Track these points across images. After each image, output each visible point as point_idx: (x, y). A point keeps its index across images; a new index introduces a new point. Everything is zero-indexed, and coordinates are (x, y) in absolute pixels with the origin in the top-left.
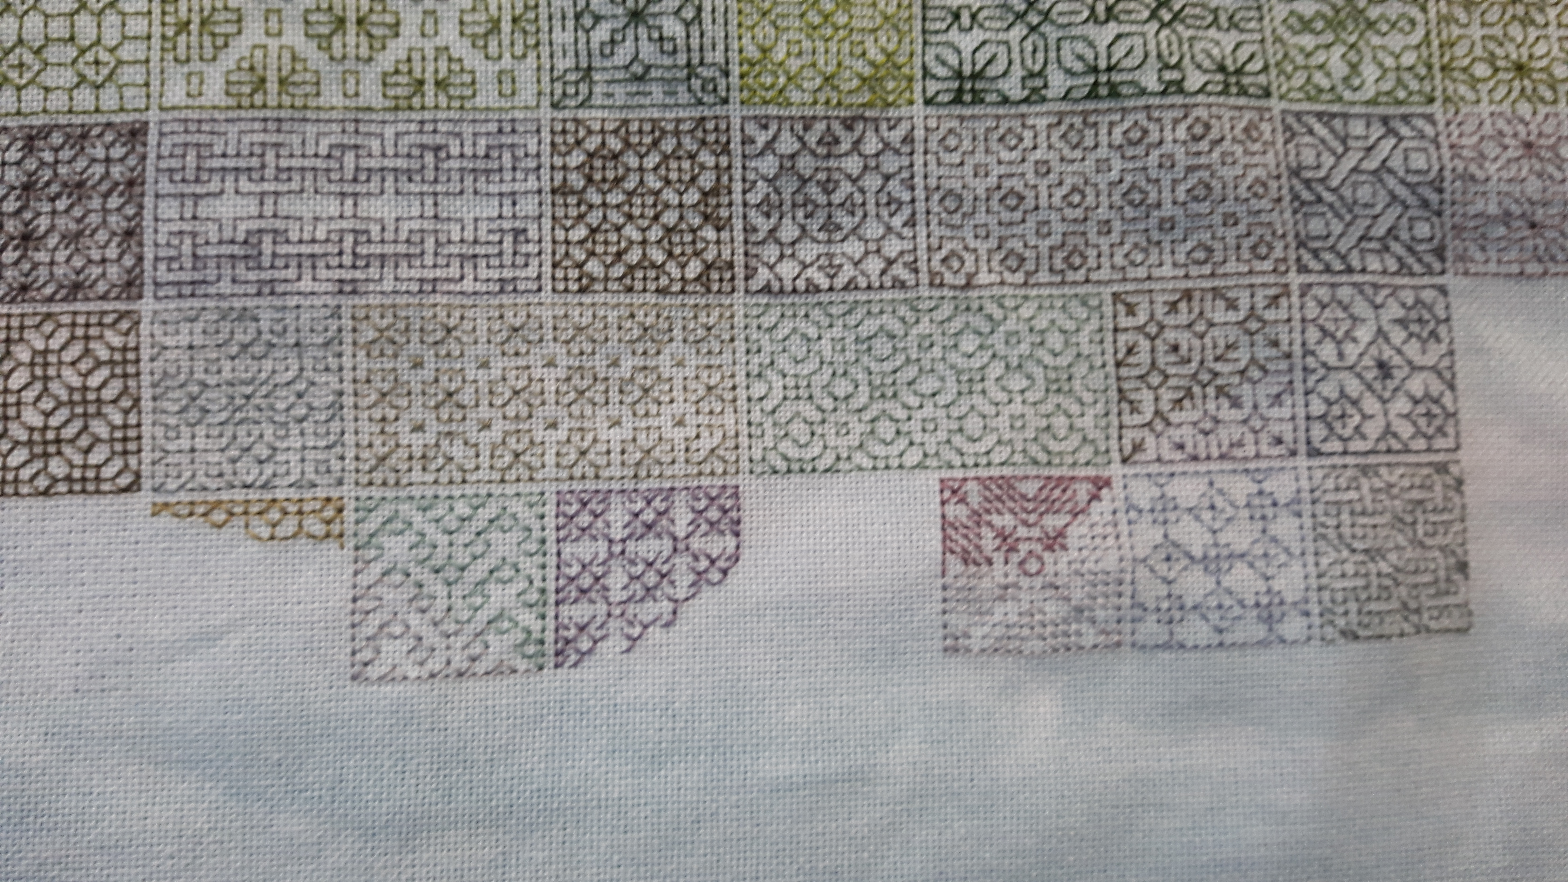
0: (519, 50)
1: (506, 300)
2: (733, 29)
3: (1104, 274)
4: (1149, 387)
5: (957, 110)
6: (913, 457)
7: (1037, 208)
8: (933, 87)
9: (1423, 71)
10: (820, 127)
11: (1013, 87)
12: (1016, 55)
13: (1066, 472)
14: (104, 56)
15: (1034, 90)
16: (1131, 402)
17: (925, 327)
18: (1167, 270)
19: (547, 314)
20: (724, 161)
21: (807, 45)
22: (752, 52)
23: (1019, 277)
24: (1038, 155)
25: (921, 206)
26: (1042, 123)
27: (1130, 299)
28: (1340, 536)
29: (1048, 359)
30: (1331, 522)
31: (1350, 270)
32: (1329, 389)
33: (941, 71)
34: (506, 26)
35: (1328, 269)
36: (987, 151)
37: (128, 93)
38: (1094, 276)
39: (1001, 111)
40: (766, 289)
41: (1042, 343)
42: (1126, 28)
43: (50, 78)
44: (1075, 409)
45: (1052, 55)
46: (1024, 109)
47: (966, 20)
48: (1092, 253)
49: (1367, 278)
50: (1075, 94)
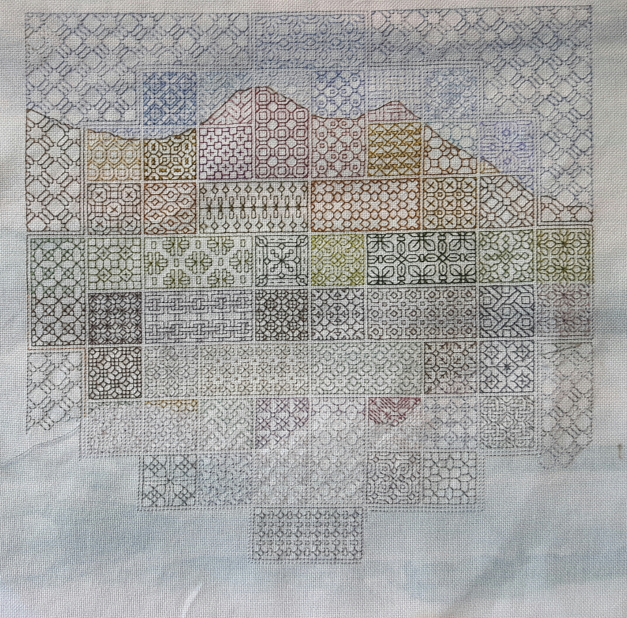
0: (247, 270)
1: (242, 343)
2: (310, 265)
3: (422, 336)
4: (434, 371)
5: (377, 286)
6: (361, 390)
7: (401, 316)
8: (370, 279)
9: (530, 271)
10: (335, 291)
11: (395, 280)
12: (396, 271)
13: (407, 396)
14: (128, 273)
15: (401, 281)
16: (428, 375)
17: (366, 351)
18: (441, 336)
19: (253, 347)
20: (306, 301)
21: (332, 268)
22: (316, 271)
23: (396, 337)
24: (402, 300)
25: (366, 315)
26: (403, 290)
27: (430, 344)
28: (488, 417)
29: (404, 362)
30: (485, 413)
31: (498, 336)
32: (488, 373)
33: (373, 275)
34: (243, 263)
35: (491, 337)
36: (387, 299)
37: (136, 283)
38: (419, 337)
39: (391, 287)
40: (318, 339)
41: (402, 357)
42: (429, 263)
43: (112, 279)
44: (412, 377)
45: (407, 270)
46: (398, 286)
47: (381, 260)
48: (418, 330)
49: (504, 339)
50: (414, 282)
